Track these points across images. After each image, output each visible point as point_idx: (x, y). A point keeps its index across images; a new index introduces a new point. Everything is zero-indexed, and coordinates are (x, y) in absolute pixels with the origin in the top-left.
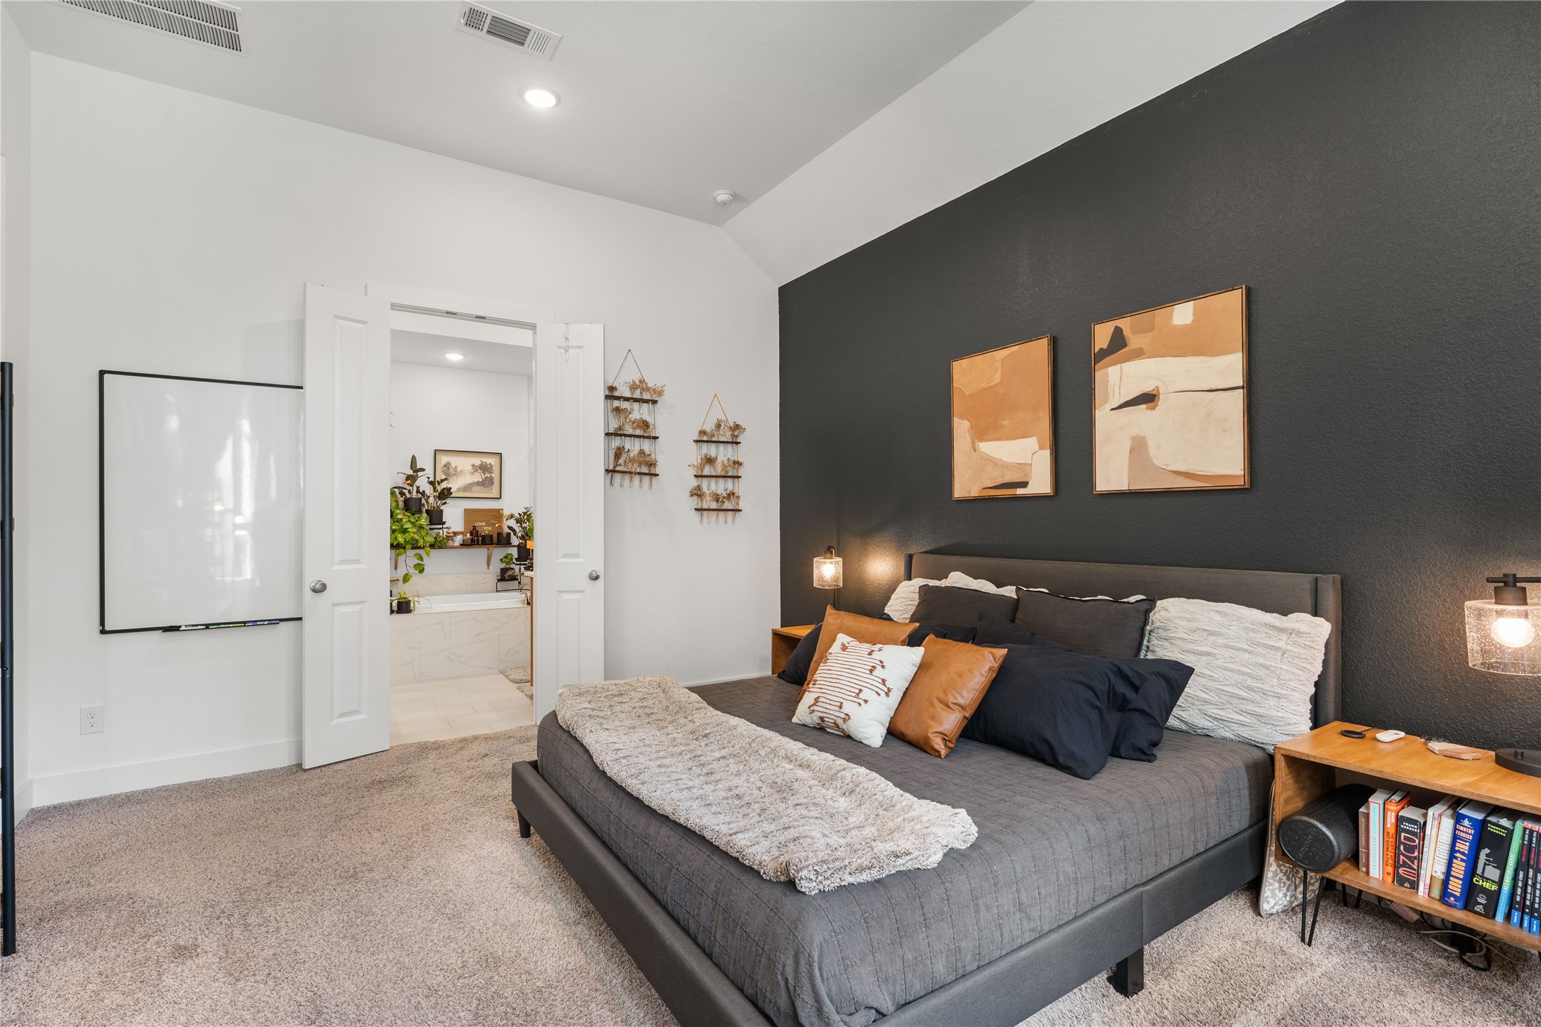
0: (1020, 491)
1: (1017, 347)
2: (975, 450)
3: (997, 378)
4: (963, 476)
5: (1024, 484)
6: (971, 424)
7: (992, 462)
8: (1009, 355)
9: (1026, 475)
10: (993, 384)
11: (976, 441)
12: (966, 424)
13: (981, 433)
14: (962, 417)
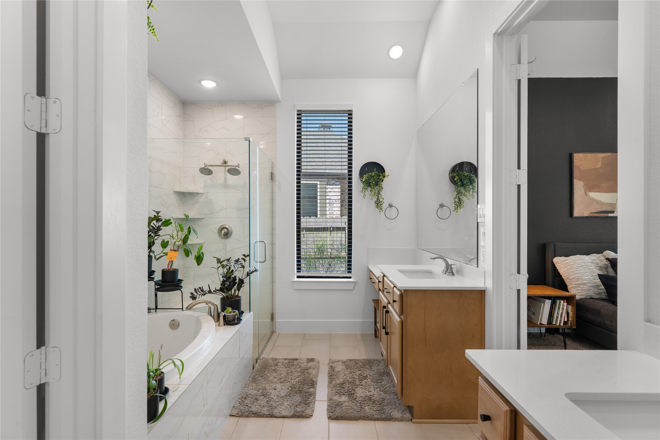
0: (610, 215)
1: (610, 154)
2: (587, 195)
3: (599, 165)
4: (580, 207)
5: (613, 212)
6: (585, 184)
7: (596, 201)
8: (606, 156)
9: (614, 208)
10: (597, 167)
11: (587, 191)
12: (582, 183)
13: (590, 188)
14: (580, 179)
